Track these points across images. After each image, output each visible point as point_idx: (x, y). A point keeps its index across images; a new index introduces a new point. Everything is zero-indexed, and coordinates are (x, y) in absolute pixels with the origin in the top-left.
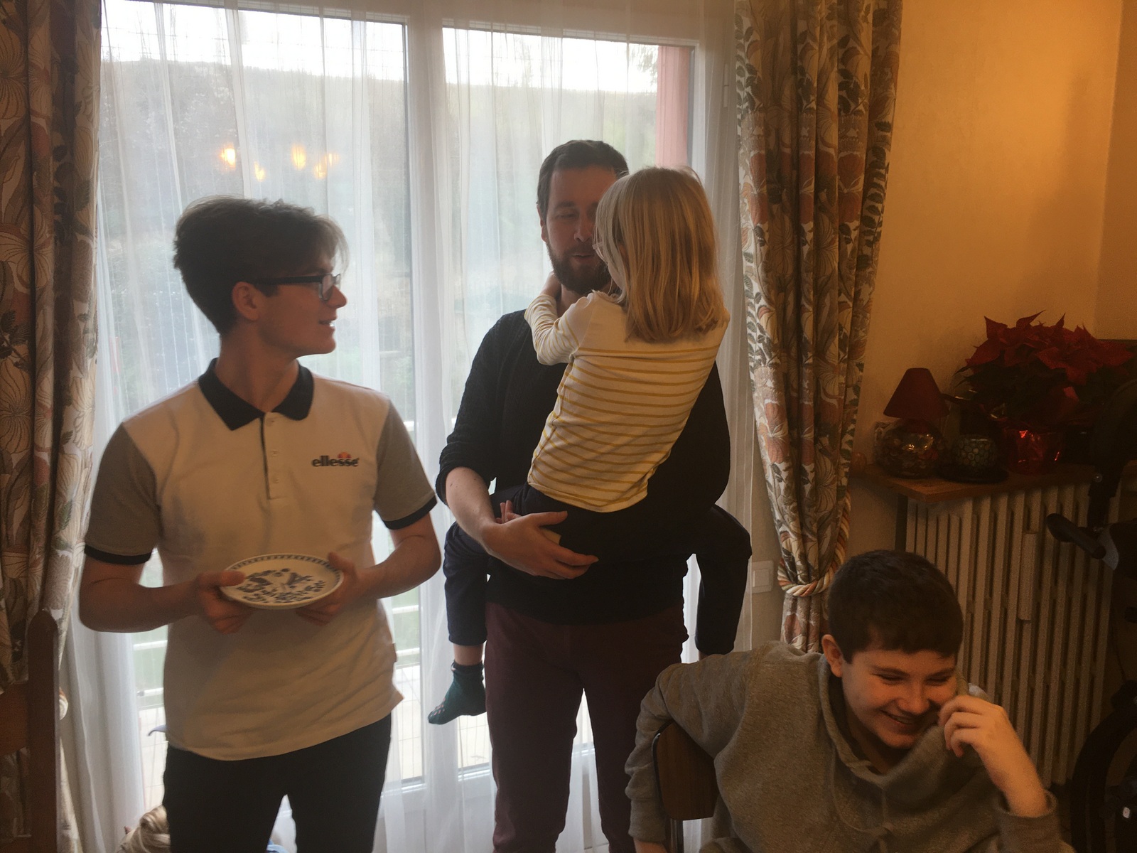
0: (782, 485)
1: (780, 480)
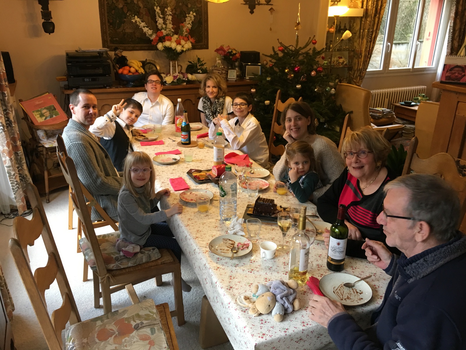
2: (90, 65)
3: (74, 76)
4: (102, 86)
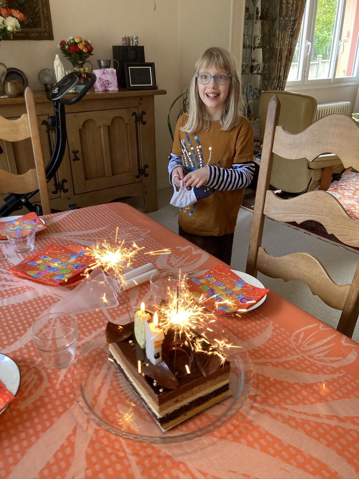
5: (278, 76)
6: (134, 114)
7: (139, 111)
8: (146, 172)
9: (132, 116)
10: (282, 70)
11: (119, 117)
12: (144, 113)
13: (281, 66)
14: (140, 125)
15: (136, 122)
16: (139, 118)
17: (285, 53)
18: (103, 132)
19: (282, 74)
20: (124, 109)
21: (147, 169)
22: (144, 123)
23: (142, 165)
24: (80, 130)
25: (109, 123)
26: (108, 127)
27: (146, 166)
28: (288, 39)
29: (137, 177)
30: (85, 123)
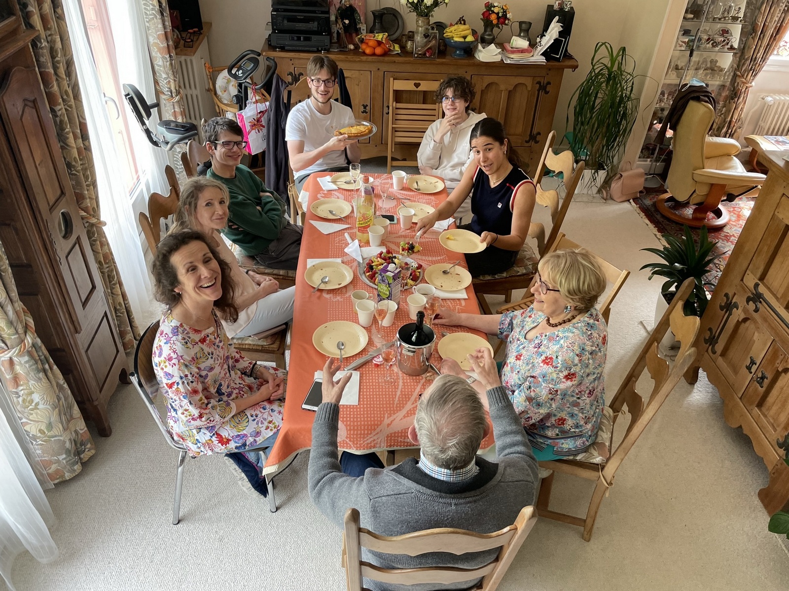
0: (168, 63)
1: (167, 62)
2: (302, 17)
3: (281, 32)
4: (315, 49)
5: (754, 57)
6: (539, 83)
7: (544, 81)
8: (537, 139)
9: (536, 84)
10: (762, 51)
11: (523, 84)
12: (549, 83)
13: (761, 46)
14: (542, 93)
15: (539, 91)
16: (543, 88)
17: (770, 32)
18: (504, 95)
19: (760, 55)
20: (529, 78)
21: (538, 136)
22: (547, 93)
23: (535, 132)
24: (482, 91)
25: (511, 88)
26: (510, 92)
27: (539, 134)
28: (779, 15)
29: (527, 142)
30: (489, 85)
